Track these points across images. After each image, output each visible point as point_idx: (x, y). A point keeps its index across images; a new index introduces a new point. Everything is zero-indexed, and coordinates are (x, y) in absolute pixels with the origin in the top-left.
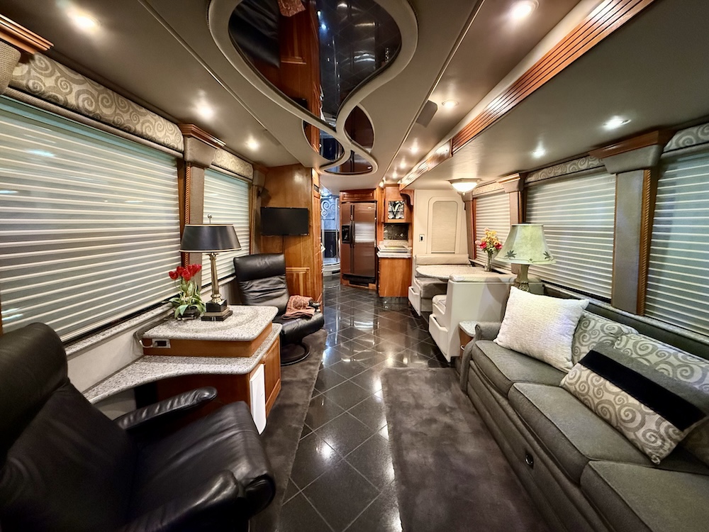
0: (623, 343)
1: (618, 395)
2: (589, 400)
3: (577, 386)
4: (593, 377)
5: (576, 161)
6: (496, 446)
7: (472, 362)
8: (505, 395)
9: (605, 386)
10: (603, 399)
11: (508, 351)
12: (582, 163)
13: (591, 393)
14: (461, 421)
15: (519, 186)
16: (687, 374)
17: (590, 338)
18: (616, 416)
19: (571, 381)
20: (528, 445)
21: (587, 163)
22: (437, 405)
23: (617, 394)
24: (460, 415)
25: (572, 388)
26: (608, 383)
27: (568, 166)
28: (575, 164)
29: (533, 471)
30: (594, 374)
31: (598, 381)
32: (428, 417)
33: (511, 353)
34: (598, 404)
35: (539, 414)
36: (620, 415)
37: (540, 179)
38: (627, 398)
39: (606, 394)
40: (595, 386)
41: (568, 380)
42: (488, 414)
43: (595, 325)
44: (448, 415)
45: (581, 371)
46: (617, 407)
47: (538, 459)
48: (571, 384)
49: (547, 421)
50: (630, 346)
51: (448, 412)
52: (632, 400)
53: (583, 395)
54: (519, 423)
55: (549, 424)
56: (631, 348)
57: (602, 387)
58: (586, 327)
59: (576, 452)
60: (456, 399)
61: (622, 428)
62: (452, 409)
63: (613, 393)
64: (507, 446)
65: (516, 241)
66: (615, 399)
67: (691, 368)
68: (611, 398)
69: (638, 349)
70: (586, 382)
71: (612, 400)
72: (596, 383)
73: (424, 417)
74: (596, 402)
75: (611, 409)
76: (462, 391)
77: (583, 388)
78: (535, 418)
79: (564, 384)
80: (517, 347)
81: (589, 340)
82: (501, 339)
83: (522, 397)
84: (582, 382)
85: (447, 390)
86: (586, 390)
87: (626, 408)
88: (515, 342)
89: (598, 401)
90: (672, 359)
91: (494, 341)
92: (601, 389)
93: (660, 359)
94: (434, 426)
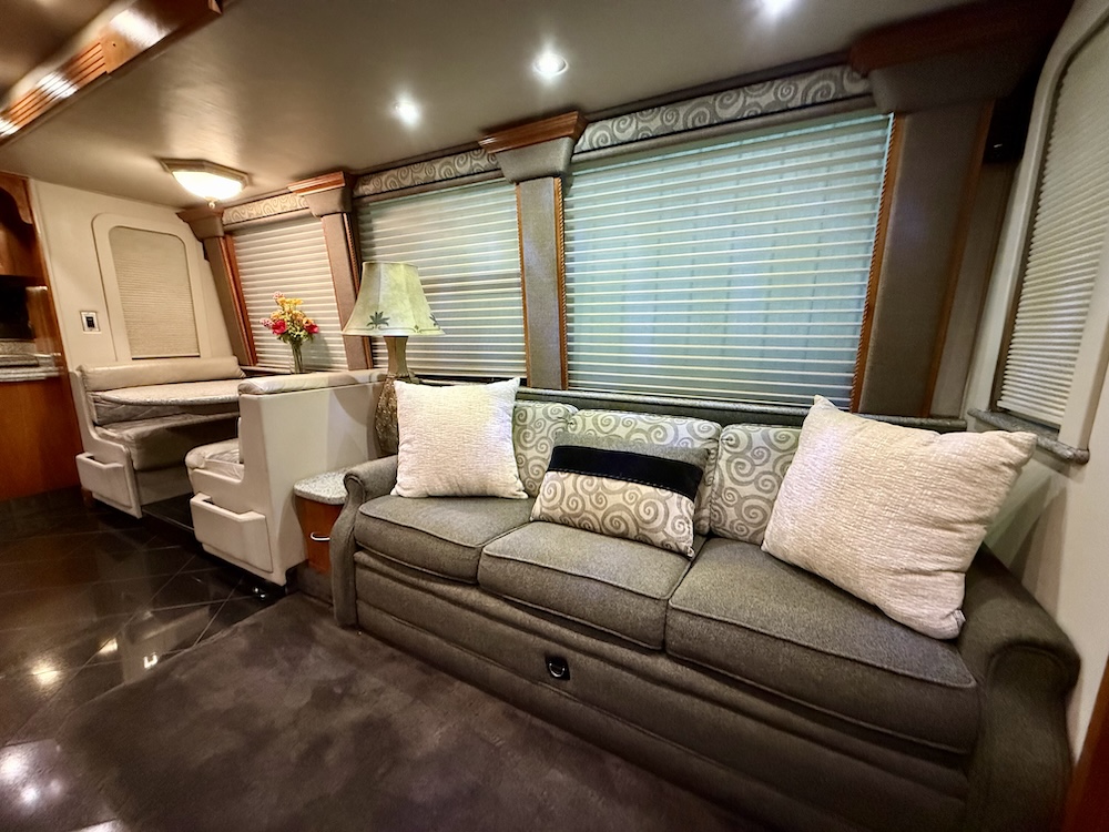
0: (580, 426)
1: (626, 491)
2: (588, 519)
3: (564, 506)
4: (582, 482)
5: (450, 159)
6: (468, 689)
7: (361, 556)
8: (472, 581)
9: (603, 487)
10: (608, 506)
11: (427, 500)
12: (461, 163)
13: (589, 507)
14: (378, 691)
15: (343, 201)
16: (661, 436)
17: (535, 433)
18: (635, 521)
19: (552, 504)
20: (553, 645)
21: (469, 164)
22: (307, 698)
23: (624, 491)
24: (370, 681)
25: (557, 514)
26: (605, 480)
27: (437, 166)
28: (449, 163)
29: (569, 684)
30: (582, 477)
31: (592, 485)
32: (303, 746)
33: (435, 502)
34: (604, 517)
35: (559, 577)
36: (640, 517)
37: (384, 189)
38: (639, 490)
39: (609, 497)
40: (590, 494)
41: (545, 504)
42: (431, 638)
43: (535, 413)
44: (346, 700)
45: (562, 480)
46: (632, 508)
47: (578, 656)
48: (554, 508)
49: (578, 581)
50: (590, 425)
51: (342, 696)
52: (646, 490)
53: (577, 516)
54: (520, 615)
55: (585, 583)
56: (592, 427)
57: (600, 490)
58: (525, 420)
59: (647, 601)
60: (341, 653)
61: (646, 533)
62: (347, 682)
63: (618, 492)
64: (497, 672)
65: (382, 293)
66: (624, 498)
67: (662, 427)
68: (619, 499)
69: (602, 427)
70: (576, 494)
71: (621, 501)
72: (590, 489)
73: (293, 755)
74: (600, 517)
75: (625, 515)
76: (345, 627)
77: (574, 506)
78: (554, 588)
79: (542, 513)
80: (441, 488)
81: (534, 438)
82: (407, 483)
83: (511, 564)
84: (569, 498)
85: (309, 647)
86: (580, 506)
87: (643, 503)
88: (437, 479)
89: (602, 512)
90: (640, 425)
91: (393, 493)
92: (599, 494)
93: (629, 429)
94: (331, 756)
